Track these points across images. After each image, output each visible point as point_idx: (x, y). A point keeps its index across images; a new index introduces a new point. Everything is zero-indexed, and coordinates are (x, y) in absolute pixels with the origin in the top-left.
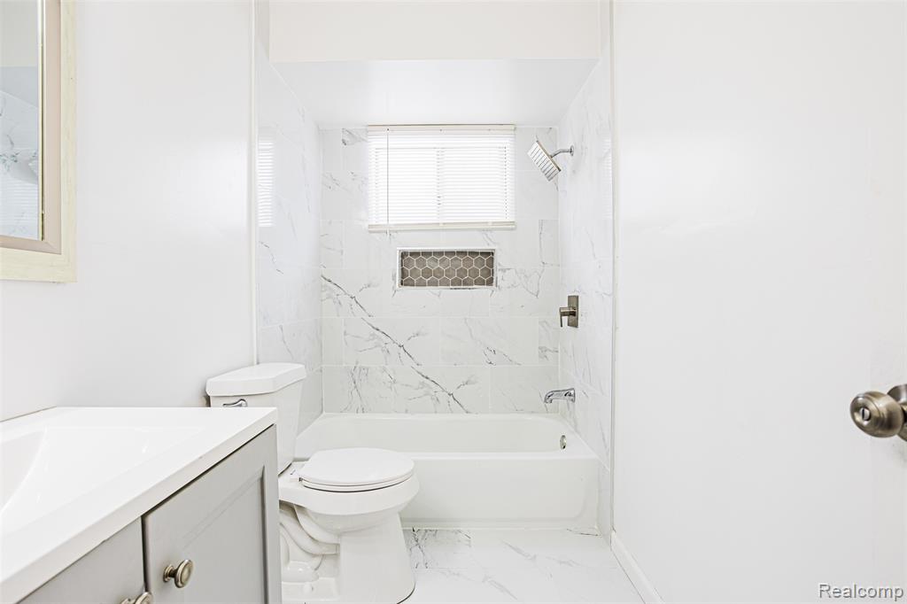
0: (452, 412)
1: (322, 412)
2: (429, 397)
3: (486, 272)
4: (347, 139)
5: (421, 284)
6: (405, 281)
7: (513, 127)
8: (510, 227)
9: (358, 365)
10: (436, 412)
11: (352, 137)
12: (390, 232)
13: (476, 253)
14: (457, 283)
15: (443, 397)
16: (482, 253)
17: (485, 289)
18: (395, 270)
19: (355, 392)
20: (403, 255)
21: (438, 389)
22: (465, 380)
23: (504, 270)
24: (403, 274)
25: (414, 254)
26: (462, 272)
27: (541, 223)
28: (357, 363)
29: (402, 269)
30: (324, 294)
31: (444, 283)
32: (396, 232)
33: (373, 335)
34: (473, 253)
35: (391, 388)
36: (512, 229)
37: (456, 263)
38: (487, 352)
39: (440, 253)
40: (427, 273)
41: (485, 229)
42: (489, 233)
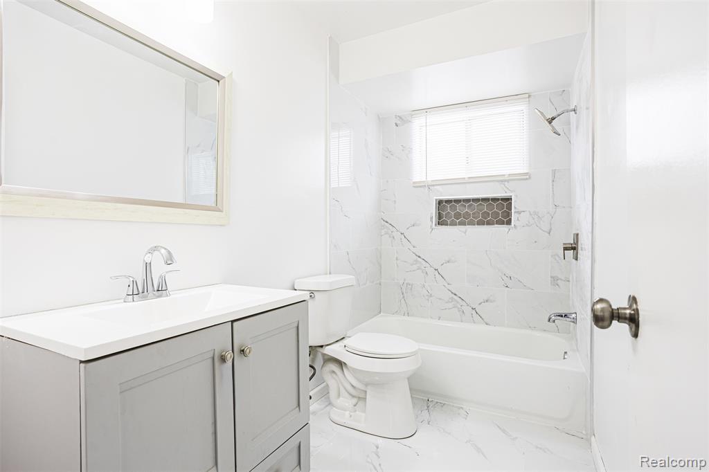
0: (474, 323)
1: (380, 312)
2: (456, 309)
3: (505, 214)
4: (398, 122)
5: (453, 224)
6: (441, 221)
7: (527, 95)
8: (526, 177)
9: (406, 282)
10: (462, 321)
11: (402, 120)
12: (429, 187)
13: (498, 199)
14: (481, 223)
15: (467, 310)
16: (502, 199)
17: (504, 228)
18: (432, 213)
19: (403, 300)
20: (440, 202)
21: (464, 303)
22: (486, 299)
23: (519, 213)
24: (440, 216)
25: (448, 201)
26: (486, 214)
27: (554, 172)
28: (405, 280)
29: (439, 213)
30: (383, 231)
31: (472, 223)
32: (433, 185)
33: (416, 261)
34: (495, 200)
35: (428, 300)
36: (527, 179)
37: (480, 207)
38: (505, 278)
39: (467, 201)
40: (458, 216)
41: (503, 180)
42: (506, 183)
